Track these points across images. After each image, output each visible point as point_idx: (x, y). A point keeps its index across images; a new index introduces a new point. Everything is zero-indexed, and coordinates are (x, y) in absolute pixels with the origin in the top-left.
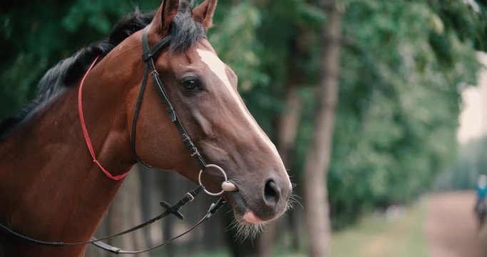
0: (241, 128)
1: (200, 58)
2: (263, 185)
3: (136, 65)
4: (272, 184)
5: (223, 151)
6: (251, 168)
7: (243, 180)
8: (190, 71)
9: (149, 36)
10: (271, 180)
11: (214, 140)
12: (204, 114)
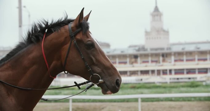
0: (106, 61)
1: (91, 36)
2: (115, 81)
3: (66, 38)
4: (118, 81)
5: (100, 69)
6: (110, 75)
7: (107, 79)
8: (89, 41)
9: (72, 28)
10: (118, 80)
11: (96, 65)
12: (94, 56)
